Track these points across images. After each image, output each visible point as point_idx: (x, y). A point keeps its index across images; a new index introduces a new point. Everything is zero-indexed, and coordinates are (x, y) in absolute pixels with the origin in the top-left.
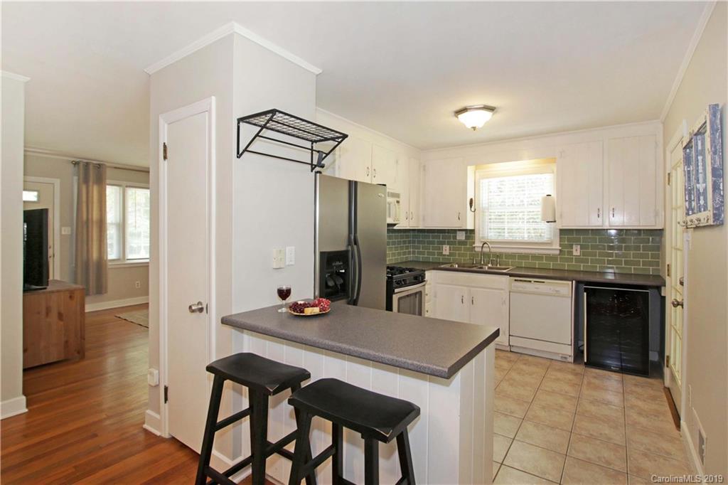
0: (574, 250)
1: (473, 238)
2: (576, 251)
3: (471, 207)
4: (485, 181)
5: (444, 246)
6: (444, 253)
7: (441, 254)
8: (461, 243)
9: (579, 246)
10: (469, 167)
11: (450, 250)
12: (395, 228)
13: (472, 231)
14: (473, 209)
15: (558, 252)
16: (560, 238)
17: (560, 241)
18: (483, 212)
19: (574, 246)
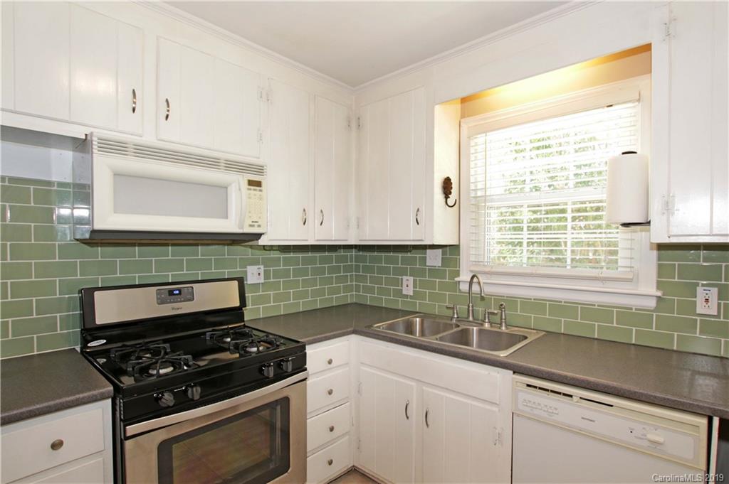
0: (700, 300)
1: (456, 263)
2: (707, 302)
3: (447, 197)
4: (480, 139)
5: (405, 278)
6: (404, 292)
7: (399, 293)
8: (434, 272)
9: (715, 291)
10: (438, 109)
11: (415, 286)
12: (262, 242)
13: (455, 248)
14: (451, 202)
15: (652, 303)
16: (660, 267)
17: (660, 275)
18: (477, 206)
19: (700, 290)
